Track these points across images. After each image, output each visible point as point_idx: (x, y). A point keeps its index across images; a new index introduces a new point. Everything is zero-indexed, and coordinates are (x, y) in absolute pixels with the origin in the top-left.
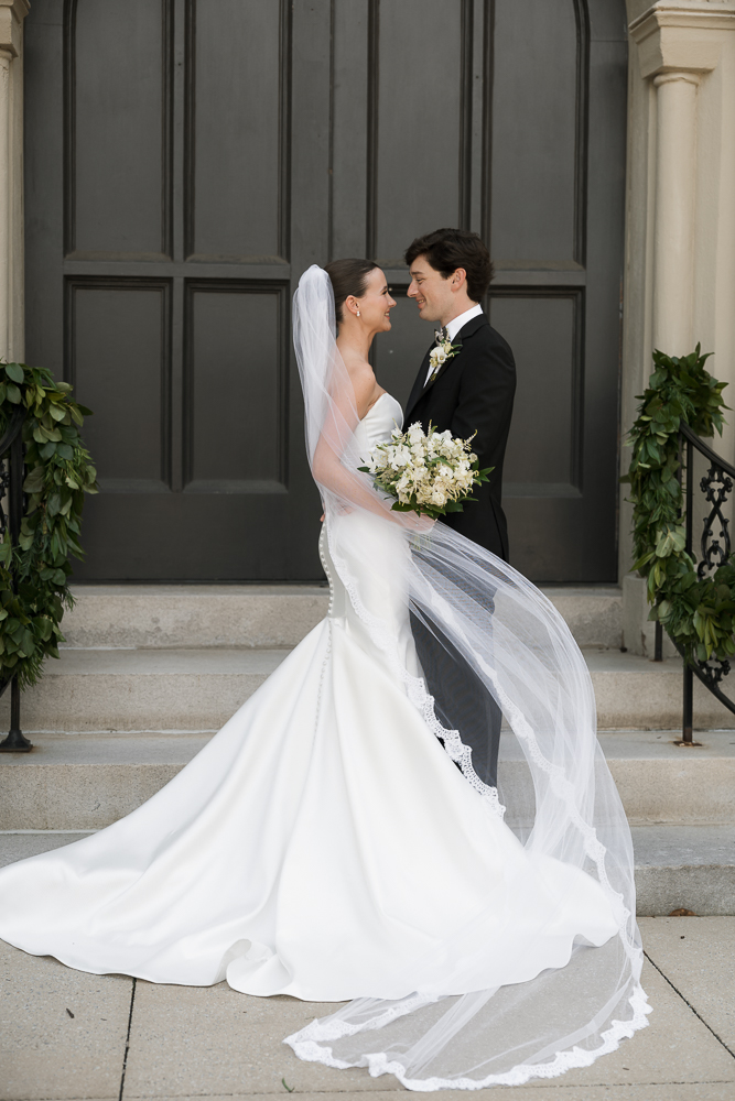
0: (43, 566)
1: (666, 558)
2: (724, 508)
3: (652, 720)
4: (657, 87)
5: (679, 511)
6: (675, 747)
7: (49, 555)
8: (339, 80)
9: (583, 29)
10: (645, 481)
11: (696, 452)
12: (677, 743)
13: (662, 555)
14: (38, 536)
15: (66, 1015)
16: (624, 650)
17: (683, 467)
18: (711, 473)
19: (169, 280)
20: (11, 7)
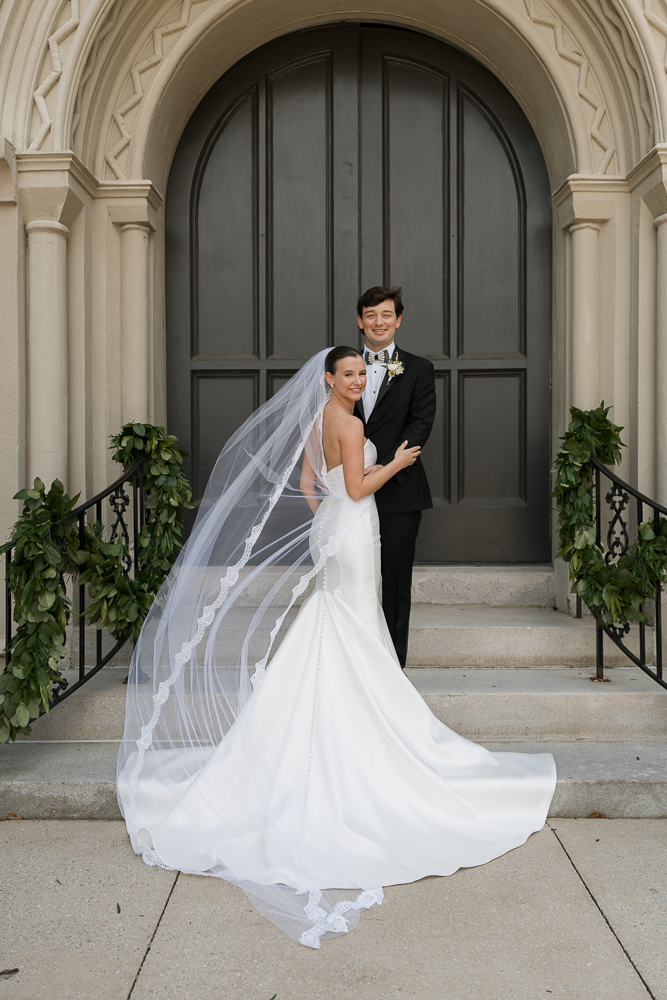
0: (156, 558)
1: (582, 550)
2: (623, 514)
3: (575, 660)
4: (571, 234)
5: (591, 516)
6: (590, 682)
7: (160, 550)
8: (364, 242)
9: (522, 203)
10: (565, 496)
11: (602, 476)
12: (592, 679)
13: (579, 548)
14: (153, 537)
15: (116, 909)
16: (555, 609)
17: (593, 486)
18: (614, 490)
19: (257, 371)
20: (147, 198)
